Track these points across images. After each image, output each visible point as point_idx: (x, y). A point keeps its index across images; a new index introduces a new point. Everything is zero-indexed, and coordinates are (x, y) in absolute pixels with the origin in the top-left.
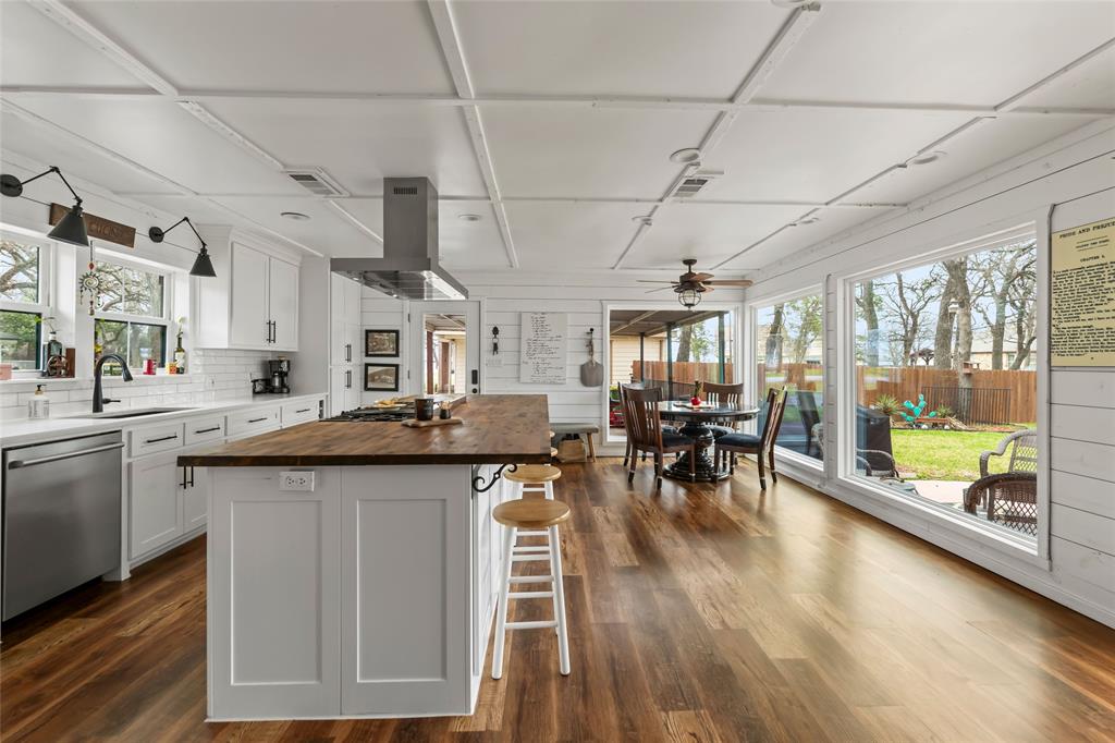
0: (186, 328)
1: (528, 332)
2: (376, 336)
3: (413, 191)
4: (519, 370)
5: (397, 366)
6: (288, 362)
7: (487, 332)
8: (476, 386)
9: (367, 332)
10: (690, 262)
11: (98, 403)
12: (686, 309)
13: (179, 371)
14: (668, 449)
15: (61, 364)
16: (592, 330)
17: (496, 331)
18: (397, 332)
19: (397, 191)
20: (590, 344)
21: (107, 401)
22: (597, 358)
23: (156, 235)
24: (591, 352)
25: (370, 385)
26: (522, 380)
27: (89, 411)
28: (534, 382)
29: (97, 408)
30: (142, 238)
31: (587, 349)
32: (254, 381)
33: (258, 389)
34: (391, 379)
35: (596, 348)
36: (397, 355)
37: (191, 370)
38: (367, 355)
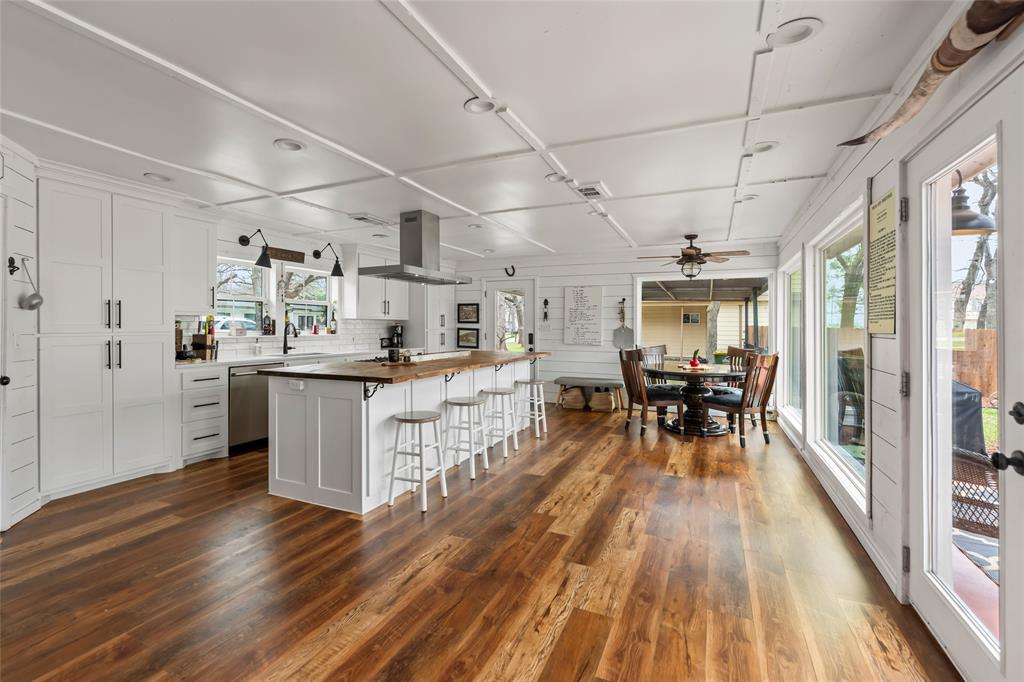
0: (337, 307)
1: (570, 304)
2: (465, 308)
3: (414, 219)
4: (563, 333)
5: (477, 330)
6: (402, 327)
7: (540, 303)
8: (531, 346)
9: (459, 305)
10: (691, 237)
11: (286, 349)
12: (688, 279)
13: (333, 332)
14: (652, 403)
15: (268, 328)
16: (624, 300)
17: (546, 302)
18: (477, 305)
19: (407, 220)
20: (622, 312)
21: (290, 348)
22: (628, 324)
23: (317, 254)
24: (623, 318)
25: (461, 344)
26: (566, 342)
27: (282, 353)
28: (576, 344)
29: (285, 352)
30: (309, 257)
31: (619, 316)
32: (382, 339)
33: (384, 344)
34: (474, 339)
35: (628, 315)
36: (477, 322)
37: (339, 332)
38: (459, 322)
